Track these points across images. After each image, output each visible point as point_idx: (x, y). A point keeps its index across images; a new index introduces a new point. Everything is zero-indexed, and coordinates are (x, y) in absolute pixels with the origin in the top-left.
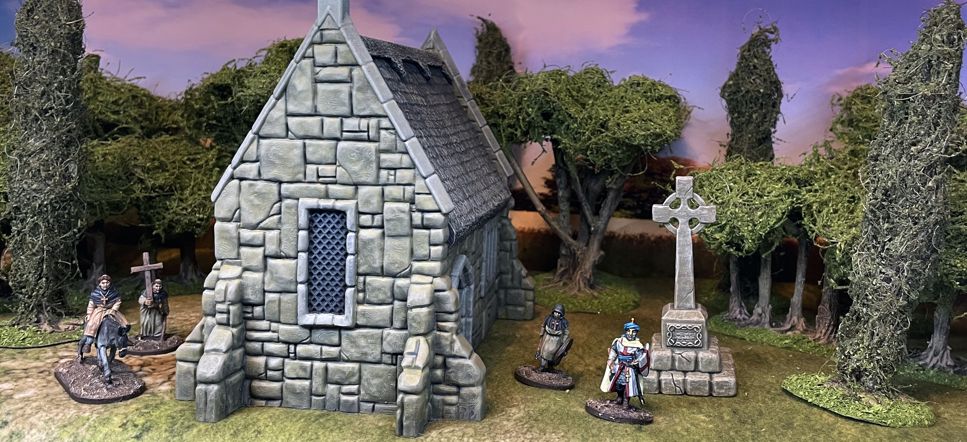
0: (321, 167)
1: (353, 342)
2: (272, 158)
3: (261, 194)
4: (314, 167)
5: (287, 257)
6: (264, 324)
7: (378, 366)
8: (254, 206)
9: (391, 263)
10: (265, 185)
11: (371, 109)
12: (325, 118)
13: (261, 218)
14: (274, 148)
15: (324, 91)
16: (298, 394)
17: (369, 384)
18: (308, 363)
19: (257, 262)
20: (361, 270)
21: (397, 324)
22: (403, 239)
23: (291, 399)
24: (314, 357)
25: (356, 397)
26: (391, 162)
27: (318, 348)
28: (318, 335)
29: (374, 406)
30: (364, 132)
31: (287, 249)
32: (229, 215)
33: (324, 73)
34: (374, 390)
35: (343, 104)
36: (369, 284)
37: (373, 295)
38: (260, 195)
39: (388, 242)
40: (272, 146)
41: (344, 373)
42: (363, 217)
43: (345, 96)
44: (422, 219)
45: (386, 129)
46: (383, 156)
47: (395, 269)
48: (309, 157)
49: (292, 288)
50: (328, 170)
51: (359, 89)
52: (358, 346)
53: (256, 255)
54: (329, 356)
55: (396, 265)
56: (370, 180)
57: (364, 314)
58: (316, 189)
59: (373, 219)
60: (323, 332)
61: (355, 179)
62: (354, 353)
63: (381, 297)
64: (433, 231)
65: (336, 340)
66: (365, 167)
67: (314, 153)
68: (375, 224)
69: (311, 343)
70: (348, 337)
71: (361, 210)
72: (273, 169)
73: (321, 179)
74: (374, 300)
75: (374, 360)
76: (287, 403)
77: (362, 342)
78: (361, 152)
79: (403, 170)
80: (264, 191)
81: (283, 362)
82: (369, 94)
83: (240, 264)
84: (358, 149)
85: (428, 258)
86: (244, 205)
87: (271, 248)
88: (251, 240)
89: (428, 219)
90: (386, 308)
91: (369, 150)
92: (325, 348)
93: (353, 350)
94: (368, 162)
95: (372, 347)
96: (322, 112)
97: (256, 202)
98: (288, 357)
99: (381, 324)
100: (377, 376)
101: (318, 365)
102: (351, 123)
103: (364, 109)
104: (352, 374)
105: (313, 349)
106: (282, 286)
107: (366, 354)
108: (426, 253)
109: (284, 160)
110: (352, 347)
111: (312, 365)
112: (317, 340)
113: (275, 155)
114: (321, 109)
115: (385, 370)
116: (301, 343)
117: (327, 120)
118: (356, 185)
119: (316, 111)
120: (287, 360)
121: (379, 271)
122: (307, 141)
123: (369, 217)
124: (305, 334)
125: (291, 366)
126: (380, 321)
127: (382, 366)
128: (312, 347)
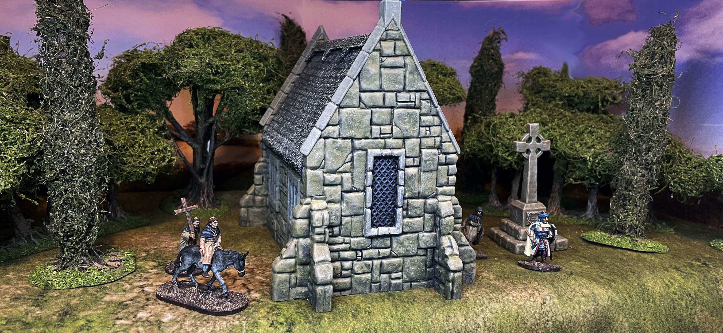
0: (382, 127)
1: (400, 244)
2: (350, 122)
3: (341, 148)
4: (378, 127)
5: (358, 191)
6: (340, 239)
7: (414, 258)
8: (335, 156)
9: (426, 190)
10: (344, 142)
11: (418, 86)
12: (386, 93)
13: (340, 165)
14: (351, 115)
15: (387, 74)
16: (363, 283)
17: (409, 270)
18: (370, 262)
19: (337, 197)
20: (406, 196)
21: (428, 229)
22: (432, 172)
23: (359, 289)
24: (375, 257)
25: (401, 280)
26: (428, 121)
27: (377, 250)
28: (377, 243)
29: (411, 284)
30: (412, 102)
31: (358, 185)
32: (318, 165)
33: (388, 61)
34: (412, 273)
35: (400, 83)
36: (411, 204)
37: (414, 211)
38: (339, 148)
39: (423, 176)
40: (350, 114)
41: (394, 265)
42: (408, 160)
43: (401, 78)
44: (446, 158)
45: (425, 100)
46: (423, 118)
47: (428, 193)
48: (375, 120)
49: (361, 212)
50: (387, 129)
51: (411, 73)
52: (404, 246)
53: (336, 192)
54: (385, 255)
55: (429, 191)
56: (415, 134)
57: (408, 225)
58: (379, 143)
59: (414, 161)
60: (380, 240)
61: (406, 134)
62: (401, 251)
63: (419, 212)
64: (450, 166)
65: (389, 244)
66: (413, 126)
67: (378, 118)
68: (416, 164)
69: (371, 248)
70: (397, 241)
71: (408, 155)
72: (350, 130)
73: (382, 136)
74: (414, 215)
75: (413, 254)
76: (356, 291)
77: (406, 243)
78: (410, 116)
79: (434, 127)
80: (343, 146)
81: (353, 263)
82: (417, 76)
83: (325, 199)
84: (408, 114)
85: (447, 184)
86: (328, 156)
87: (347, 186)
88: (334, 181)
89: (450, 159)
90: (421, 219)
91: (415, 114)
92: (381, 250)
93: (400, 249)
94: (415, 122)
95: (412, 245)
96: (386, 89)
97: (337, 154)
98: (356, 259)
99: (418, 230)
100: (414, 264)
101: (376, 262)
102: (404, 96)
103: (413, 87)
104: (399, 265)
105: (373, 252)
106: (355, 211)
107: (408, 251)
108: (446, 181)
109: (358, 124)
110: (400, 247)
111: (372, 263)
112: (377, 246)
113: (352, 120)
114: (385, 87)
115: (419, 260)
116: (366, 249)
117: (388, 95)
118: (404, 139)
119: (381, 87)
120: (355, 262)
121: (417, 195)
122: (373, 110)
123: (412, 159)
124: (368, 242)
125: (358, 266)
126: (418, 228)
127: (417, 258)
128: (372, 251)
